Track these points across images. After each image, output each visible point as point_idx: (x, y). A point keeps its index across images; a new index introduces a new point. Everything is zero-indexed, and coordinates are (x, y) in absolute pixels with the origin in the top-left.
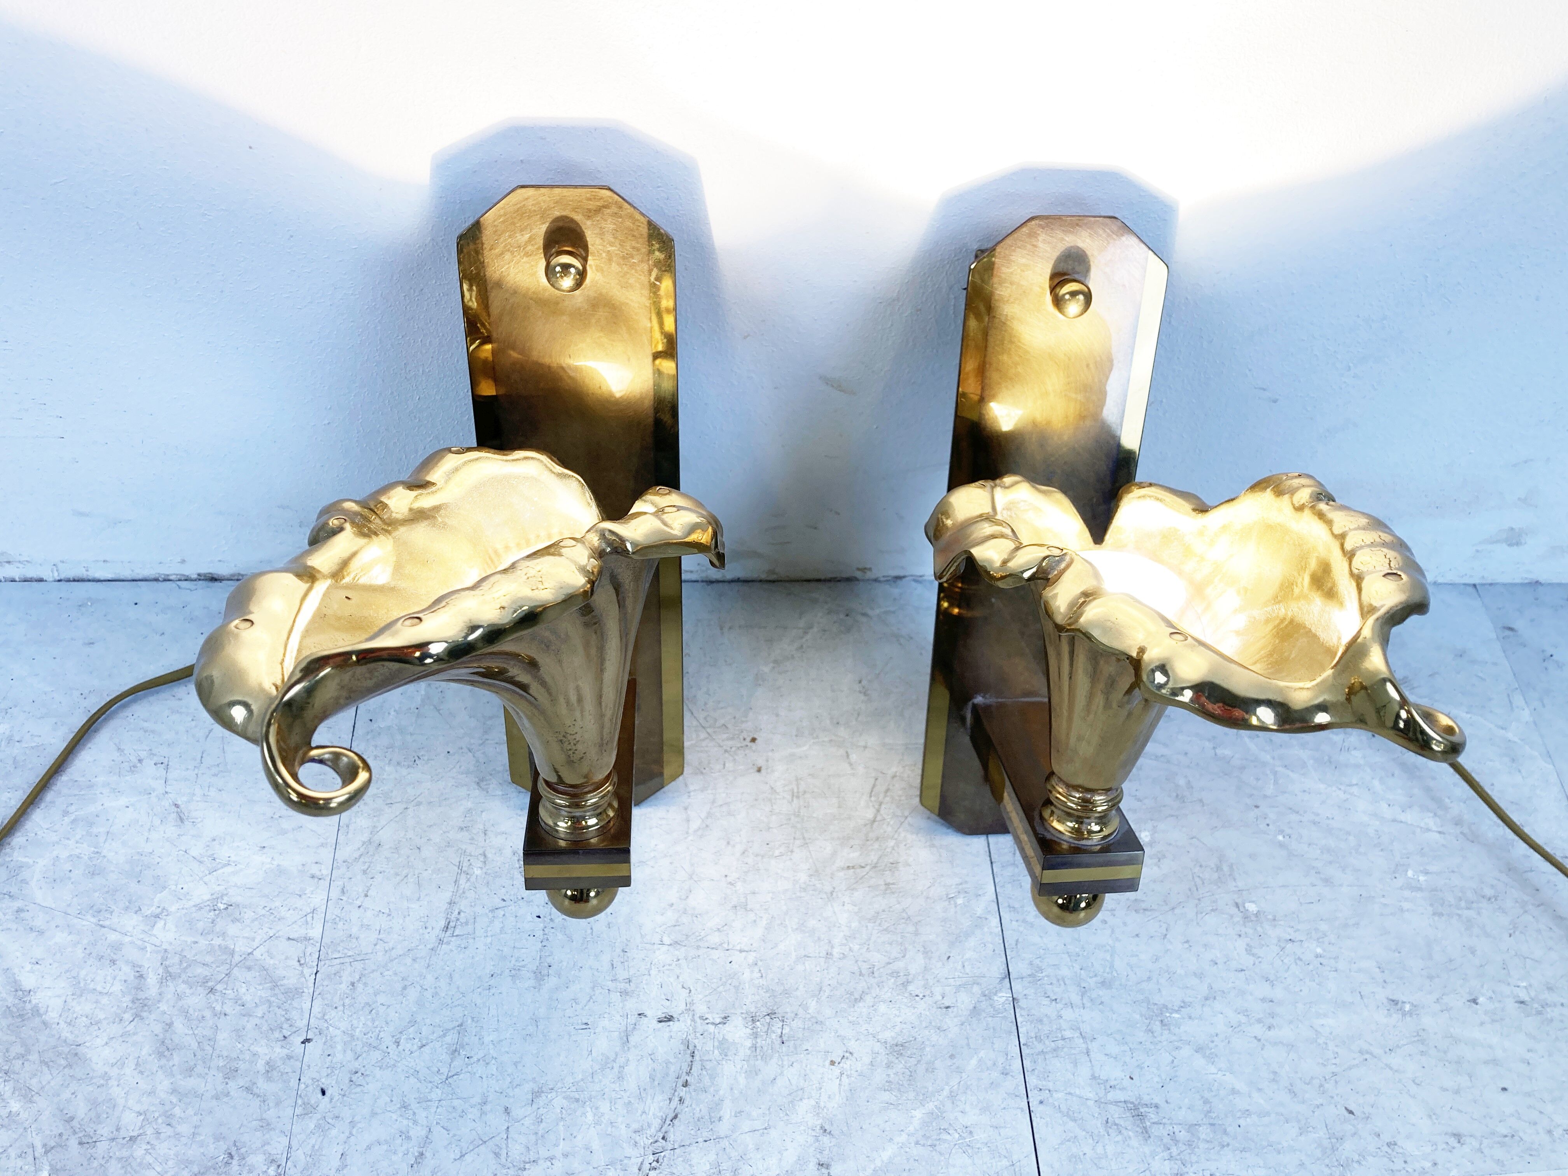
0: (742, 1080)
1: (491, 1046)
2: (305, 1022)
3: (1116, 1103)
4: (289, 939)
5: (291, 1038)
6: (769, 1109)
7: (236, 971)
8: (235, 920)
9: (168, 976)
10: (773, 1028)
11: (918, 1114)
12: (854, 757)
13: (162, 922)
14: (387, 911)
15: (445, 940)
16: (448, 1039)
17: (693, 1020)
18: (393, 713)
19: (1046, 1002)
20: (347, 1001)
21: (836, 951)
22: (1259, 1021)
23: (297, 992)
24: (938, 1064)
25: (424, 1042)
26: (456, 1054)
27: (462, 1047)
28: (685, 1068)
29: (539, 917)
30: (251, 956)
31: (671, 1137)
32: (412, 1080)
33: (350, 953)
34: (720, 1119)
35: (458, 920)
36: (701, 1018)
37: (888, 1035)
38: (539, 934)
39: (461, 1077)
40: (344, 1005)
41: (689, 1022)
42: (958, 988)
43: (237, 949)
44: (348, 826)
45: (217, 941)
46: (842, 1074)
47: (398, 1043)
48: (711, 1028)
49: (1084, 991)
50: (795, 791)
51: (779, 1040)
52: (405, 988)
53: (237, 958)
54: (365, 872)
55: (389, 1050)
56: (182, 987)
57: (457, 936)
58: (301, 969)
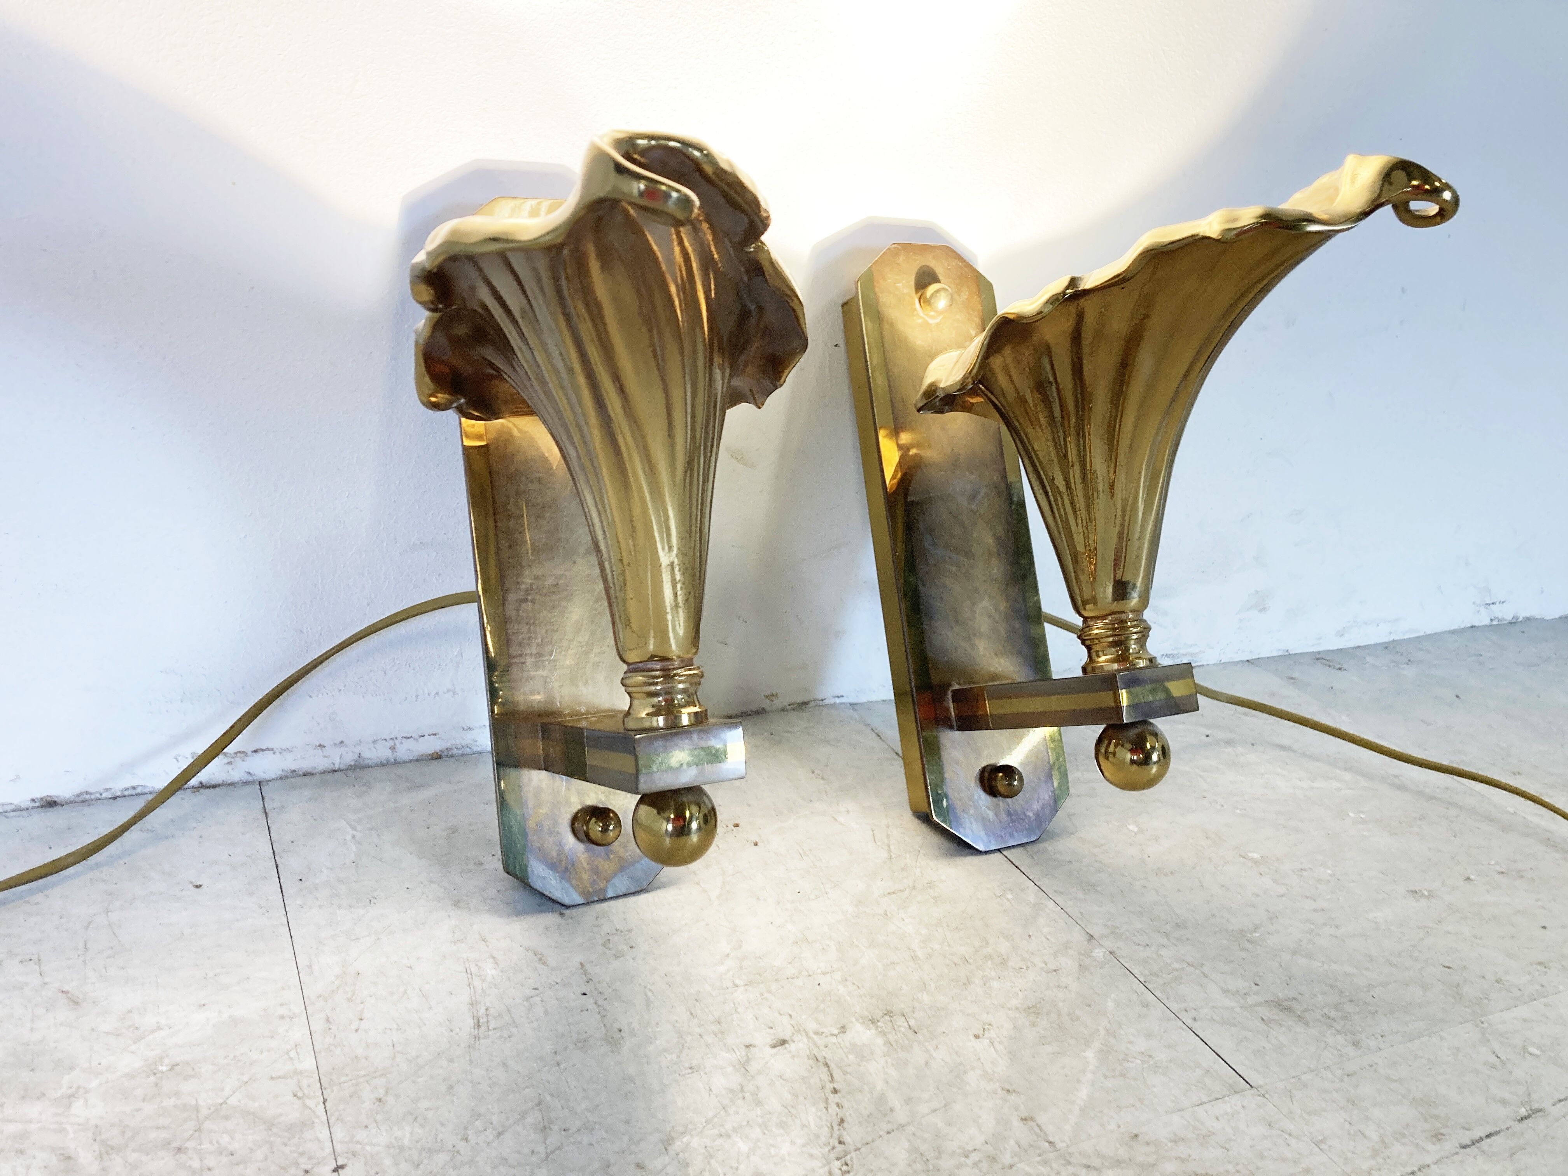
0: (892, 1072)
1: (588, 1114)
2: (328, 1150)
3: (1260, 1004)
4: (272, 1078)
5: (316, 1170)
6: (938, 1089)
7: (207, 1125)
8: (187, 1078)
9: (107, 1150)
10: (898, 1024)
11: (1090, 1054)
12: (841, 819)
13: (81, 1101)
14: (395, 1026)
15: (481, 1036)
16: (530, 1119)
17: (808, 1037)
18: (324, 870)
19: (1141, 948)
20: (379, 1117)
21: (919, 953)
22: (1324, 924)
23: (305, 1125)
24: (1078, 1012)
25: (500, 1130)
26: (547, 1130)
27: (552, 1122)
28: (826, 1077)
29: (585, 994)
30: (224, 1106)
31: (847, 1139)
32: (502, 1169)
33: (362, 1073)
34: (892, 1110)
35: (488, 1015)
36: (816, 1033)
37: (1014, 1002)
38: (592, 1007)
39: (564, 1150)
40: (376, 1122)
41: (805, 1040)
42: (1055, 955)
43: (201, 1103)
44: (310, 967)
45: (170, 1103)
46: (992, 1043)
47: (467, 1140)
48: (833, 1039)
49: (1167, 935)
50: (801, 851)
51: (911, 1032)
52: (451, 1087)
53: (204, 1112)
54: (350, 1000)
55: (457, 1148)
56: (133, 1157)
57: (495, 1029)
58: (300, 1101)
